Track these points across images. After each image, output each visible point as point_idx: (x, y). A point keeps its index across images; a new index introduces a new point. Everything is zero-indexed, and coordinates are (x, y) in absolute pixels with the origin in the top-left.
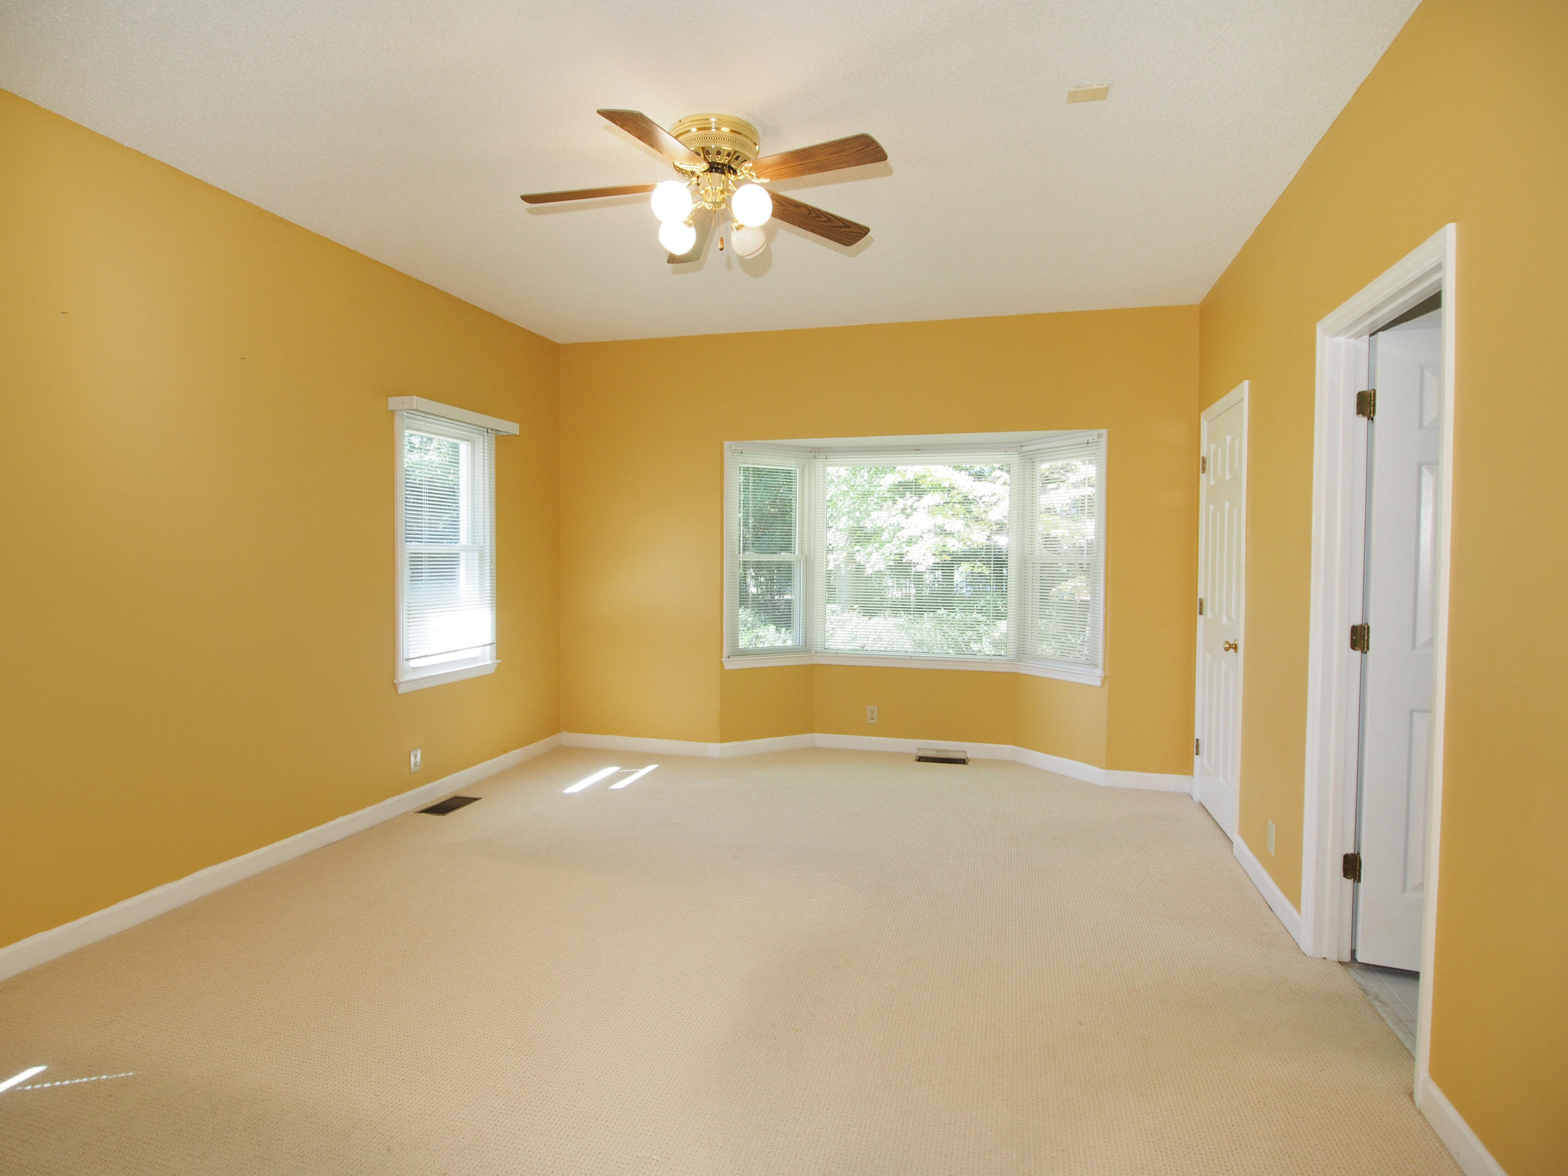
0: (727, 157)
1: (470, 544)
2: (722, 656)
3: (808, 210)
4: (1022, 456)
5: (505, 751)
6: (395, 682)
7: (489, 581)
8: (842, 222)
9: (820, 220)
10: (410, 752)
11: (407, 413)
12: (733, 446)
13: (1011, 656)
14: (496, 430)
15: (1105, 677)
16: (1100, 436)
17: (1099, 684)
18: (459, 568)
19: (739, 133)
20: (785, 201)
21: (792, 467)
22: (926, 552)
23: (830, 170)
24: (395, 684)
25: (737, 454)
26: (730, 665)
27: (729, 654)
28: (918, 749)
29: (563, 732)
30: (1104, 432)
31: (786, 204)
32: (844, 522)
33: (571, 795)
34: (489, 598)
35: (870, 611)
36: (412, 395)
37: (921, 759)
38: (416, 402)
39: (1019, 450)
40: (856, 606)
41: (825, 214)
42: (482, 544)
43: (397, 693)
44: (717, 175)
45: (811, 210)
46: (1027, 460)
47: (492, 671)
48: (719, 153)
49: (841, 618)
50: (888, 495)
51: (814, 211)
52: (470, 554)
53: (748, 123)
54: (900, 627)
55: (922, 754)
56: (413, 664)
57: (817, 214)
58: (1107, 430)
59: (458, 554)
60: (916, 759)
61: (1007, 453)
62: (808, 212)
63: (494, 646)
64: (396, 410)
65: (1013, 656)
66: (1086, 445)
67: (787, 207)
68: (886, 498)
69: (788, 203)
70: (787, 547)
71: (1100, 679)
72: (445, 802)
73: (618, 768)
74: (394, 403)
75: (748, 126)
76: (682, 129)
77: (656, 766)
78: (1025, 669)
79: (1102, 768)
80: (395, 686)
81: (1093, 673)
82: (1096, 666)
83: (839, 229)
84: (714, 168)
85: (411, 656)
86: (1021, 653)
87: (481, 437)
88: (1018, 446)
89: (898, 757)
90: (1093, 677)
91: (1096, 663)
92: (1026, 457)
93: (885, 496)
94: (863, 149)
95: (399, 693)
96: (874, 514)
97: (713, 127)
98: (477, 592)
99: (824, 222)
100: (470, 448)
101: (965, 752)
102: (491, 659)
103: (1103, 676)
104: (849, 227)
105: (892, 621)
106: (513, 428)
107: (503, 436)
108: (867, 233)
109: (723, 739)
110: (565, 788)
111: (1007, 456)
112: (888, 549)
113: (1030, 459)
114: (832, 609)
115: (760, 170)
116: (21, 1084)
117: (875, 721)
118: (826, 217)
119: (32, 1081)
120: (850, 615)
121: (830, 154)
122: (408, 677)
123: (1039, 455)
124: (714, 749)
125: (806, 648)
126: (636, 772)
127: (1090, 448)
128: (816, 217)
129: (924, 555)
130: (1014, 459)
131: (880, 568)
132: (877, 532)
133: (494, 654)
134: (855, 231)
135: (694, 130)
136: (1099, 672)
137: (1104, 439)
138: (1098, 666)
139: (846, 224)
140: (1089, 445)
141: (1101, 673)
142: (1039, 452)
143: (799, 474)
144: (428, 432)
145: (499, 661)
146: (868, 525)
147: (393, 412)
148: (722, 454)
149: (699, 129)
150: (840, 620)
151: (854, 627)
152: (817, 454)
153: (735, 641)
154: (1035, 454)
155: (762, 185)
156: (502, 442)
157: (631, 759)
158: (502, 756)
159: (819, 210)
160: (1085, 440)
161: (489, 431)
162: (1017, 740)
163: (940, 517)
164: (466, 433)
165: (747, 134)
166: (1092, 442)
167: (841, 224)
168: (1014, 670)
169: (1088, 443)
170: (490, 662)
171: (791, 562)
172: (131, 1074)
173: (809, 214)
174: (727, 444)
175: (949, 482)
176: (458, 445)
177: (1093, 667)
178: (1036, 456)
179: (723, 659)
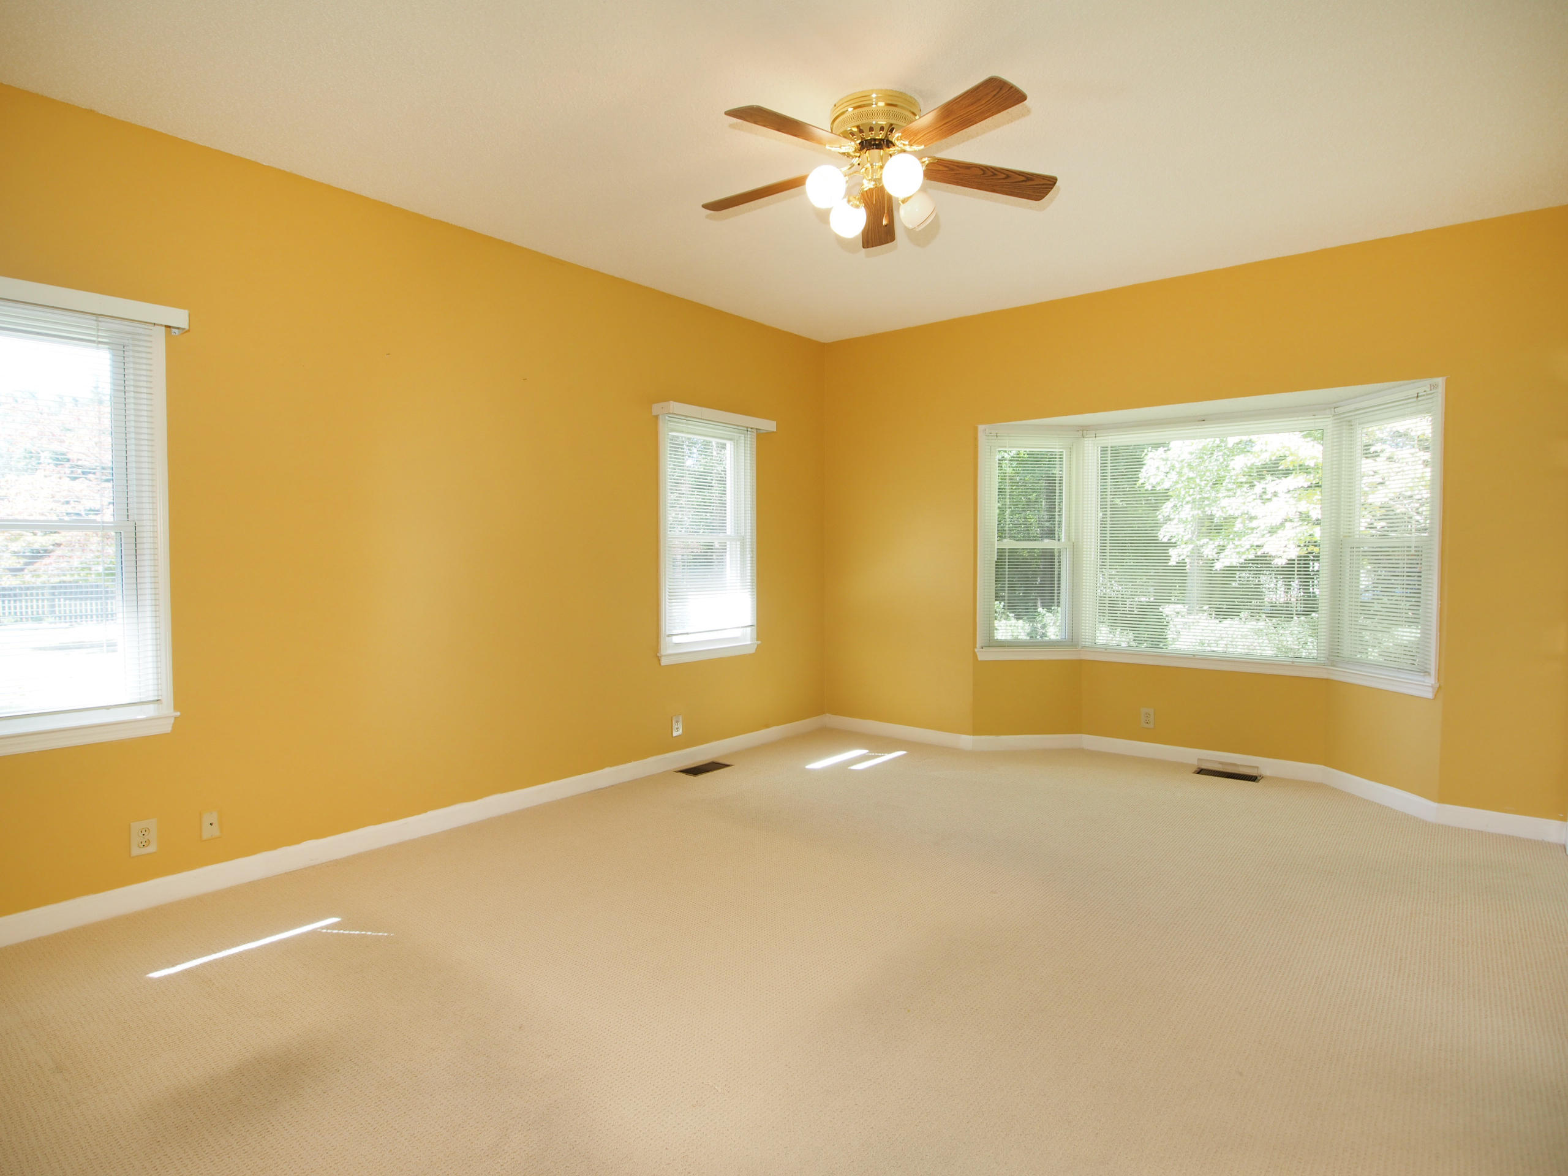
0: (881, 132)
1: (733, 534)
2: (975, 647)
3: (982, 169)
4: (1335, 419)
5: (767, 726)
6: (658, 655)
7: (749, 568)
8: (1023, 176)
9: (999, 177)
10: (672, 717)
11: (669, 417)
12: (987, 430)
13: (1322, 659)
14: (757, 429)
15: (1440, 687)
16: (1434, 387)
17: (1430, 696)
18: (725, 555)
19: (895, 106)
20: (953, 165)
21: (1056, 448)
22: (1287, 542)
23: (976, 123)
24: (658, 657)
25: (993, 438)
26: (984, 656)
27: (983, 645)
28: (1198, 759)
29: (827, 714)
30: (1440, 381)
31: (955, 167)
32: (1187, 512)
33: (810, 770)
34: (749, 584)
35: (1224, 613)
36: (668, 401)
37: (1201, 772)
38: (676, 406)
39: (1333, 413)
40: (1206, 607)
41: (1002, 171)
42: (743, 534)
43: (660, 664)
44: (876, 151)
45: (985, 169)
46: (1344, 423)
47: (753, 651)
48: (871, 129)
49: (1186, 620)
50: (1244, 479)
51: (988, 169)
52: (733, 543)
53: (901, 93)
54: (1258, 632)
55: (1205, 766)
56: (676, 640)
57: (992, 172)
58: (1445, 378)
59: (726, 543)
60: (1196, 771)
61: (1316, 417)
62: (982, 172)
63: (755, 628)
64: (658, 415)
65: (1324, 659)
66: (1415, 399)
67: (958, 170)
68: (1242, 483)
69: (958, 166)
70: (1051, 534)
71: (1431, 689)
72: (702, 766)
73: (867, 751)
74: (656, 408)
75: (901, 95)
76: (839, 111)
77: (904, 752)
78: (1340, 674)
79: (1434, 801)
80: (659, 659)
81: (1424, 682)
82: (1426, 673)
83: (1024, 183)
84: (867, 145)
85: (675, 632)
86: (1334, 656)
87: (743, 436)
88: (1332, 407)
89: (1174, 767)
90: (1423, 687)
91: (1428, 670)
92: (1342, 420)
93: (1239, 480)
94: (998, 93)
95: (662, 664)
96: (1224, 502)
97: (874, 103)
98: (739, 578)
99: (1004, 179)
100: (733, 446)
101: (1257, 767)
102: (752, 640)
103: (1437, 685)
104: (1032, 180)
105: (1252, 624)
106: (770, 426)
107: (763, 433)
108: (1055, 183)
109: (976, 731)
110: (807, 765)
111: (1317, 420)
112: (1246, 542)
113: (1347, 422)
114: (1176, 610)
115: (912, 137)
116: (322, 928)
117: (1151, 725)
118: (1004, 174)
119: (327, 927)
120: (1197, 617)
121: (969, 106)
122: (670, 651)
123: (1357, 417)
124: (966, 741)
125: (1072, 641)
126: (882, 756)
127: (1420, 403)
128: (992, 176)
129: (1286, 546)
130: (1326, 422)
131: (1231, 563)
132: (1229, 520)
133: (755, 636)
134: (1041, 183)
135: (850, 109)
136: (1431, 680)
137: (1441, 390)
138: (1429, 674)
139: (1029, 177)
140: (1419, 398)
141: (1433, 683)
142: (1357, 413)
143: (1066, 455)
144: (688, 433)
145: (759, 642)
146: (1218, 514)
147: (657, 417)
148: (976, 439)
149: (855, 108)
150: (1186, 623)
151: (1191, 627)
152: (1085, 432)
153: (991, 629)
154: (1352, 416)
155: (914, 153)
156: (762, 439)
157: (878, 743)
158: (762, 731)
159: (992, 168)
160: (1414, 393)
161: (749, 429)
162: (1329, 760)
163: (1303, 503)
164: (729, 433)
165: (902, 105)
166: (1424, 395)
167: (1023, 178)
168: (1325, 676)
169: (1418, 397)
170: (749, 643)
171: (1054, 549)
172: (386, 934)
173: (983, 174)
174: (981, 427)
175: (1315, 460)
176: (725, 444)
177: (1422, 674)
178: (1353, 417)
179: (976, 650)
